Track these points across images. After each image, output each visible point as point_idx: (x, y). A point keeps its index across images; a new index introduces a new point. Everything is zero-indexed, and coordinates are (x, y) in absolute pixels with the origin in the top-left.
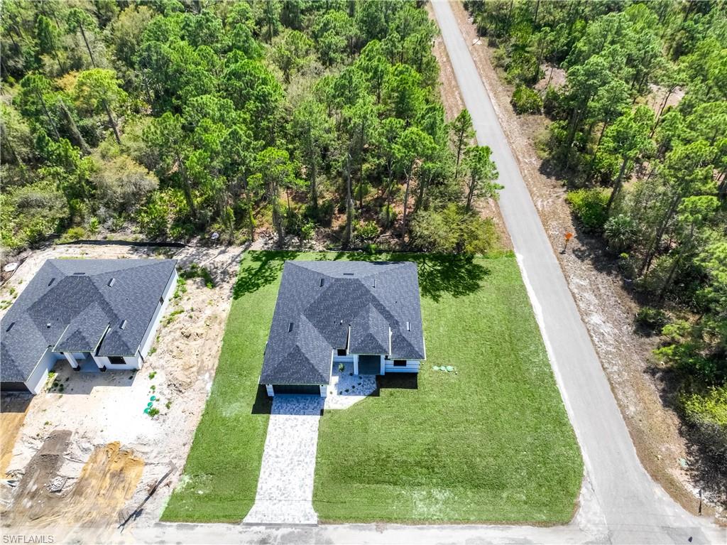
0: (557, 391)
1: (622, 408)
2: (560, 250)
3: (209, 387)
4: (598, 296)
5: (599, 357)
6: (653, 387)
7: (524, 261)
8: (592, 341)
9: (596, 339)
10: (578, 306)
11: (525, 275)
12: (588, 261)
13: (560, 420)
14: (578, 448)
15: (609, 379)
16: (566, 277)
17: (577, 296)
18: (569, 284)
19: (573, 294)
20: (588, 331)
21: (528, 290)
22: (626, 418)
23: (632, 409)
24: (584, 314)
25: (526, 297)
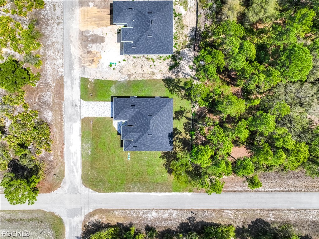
0: (123, 191)
1: (117, 210)
2: (195, 212)
3: (123, 80)
4: (167, 219)
5: (137, 209)
6: (125, 223)
7: (187, 195)
8: (144, 209)
9: (145, 211)
10: (161, 209)
11: (178, 194)
12: (187, 221)
13: (112, 190)
14: (103, 192)
15: (127, 209)
16: (177, 210)
17: (166, 211)
18: (173, 209)
19: (167, 210)
20: (149, 210)
21: (169, 193)
22: (113, 210)
23: (117, 213)
24: (157, 210)
25: (165, 191)
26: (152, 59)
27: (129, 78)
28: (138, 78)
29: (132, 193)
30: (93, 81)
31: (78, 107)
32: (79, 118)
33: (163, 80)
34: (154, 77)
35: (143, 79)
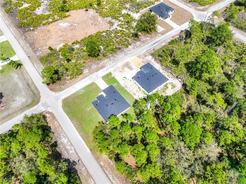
0: (69, 118)
1: (58, 122)
3: (122, 86)
4: (66, 149)
5: (63, 131)
6: (53, 130)
7: (87, 150)
8: (65, 134)
9: (65, 135)
10: (70, 142)
11: (85, 145)
12: (72, 161)
13: (68, 113)
14: (63, 110)
15: (61, 126)
16: (75, 151)
17: (71, 146)
18: (74, 149)
20: (67, 136)
21: (83, 140)
22: (57, 120)
23: (56, 123)
25: (82, 138)
26: (140, 89)
27: (125, 87)
28: (128, 90)
29: (71, 123)
30: (113, 76)
31: (97, 78)
32: (93, 81)
33: (136, 100)
34: (134, 96)
35: (129, 92)
